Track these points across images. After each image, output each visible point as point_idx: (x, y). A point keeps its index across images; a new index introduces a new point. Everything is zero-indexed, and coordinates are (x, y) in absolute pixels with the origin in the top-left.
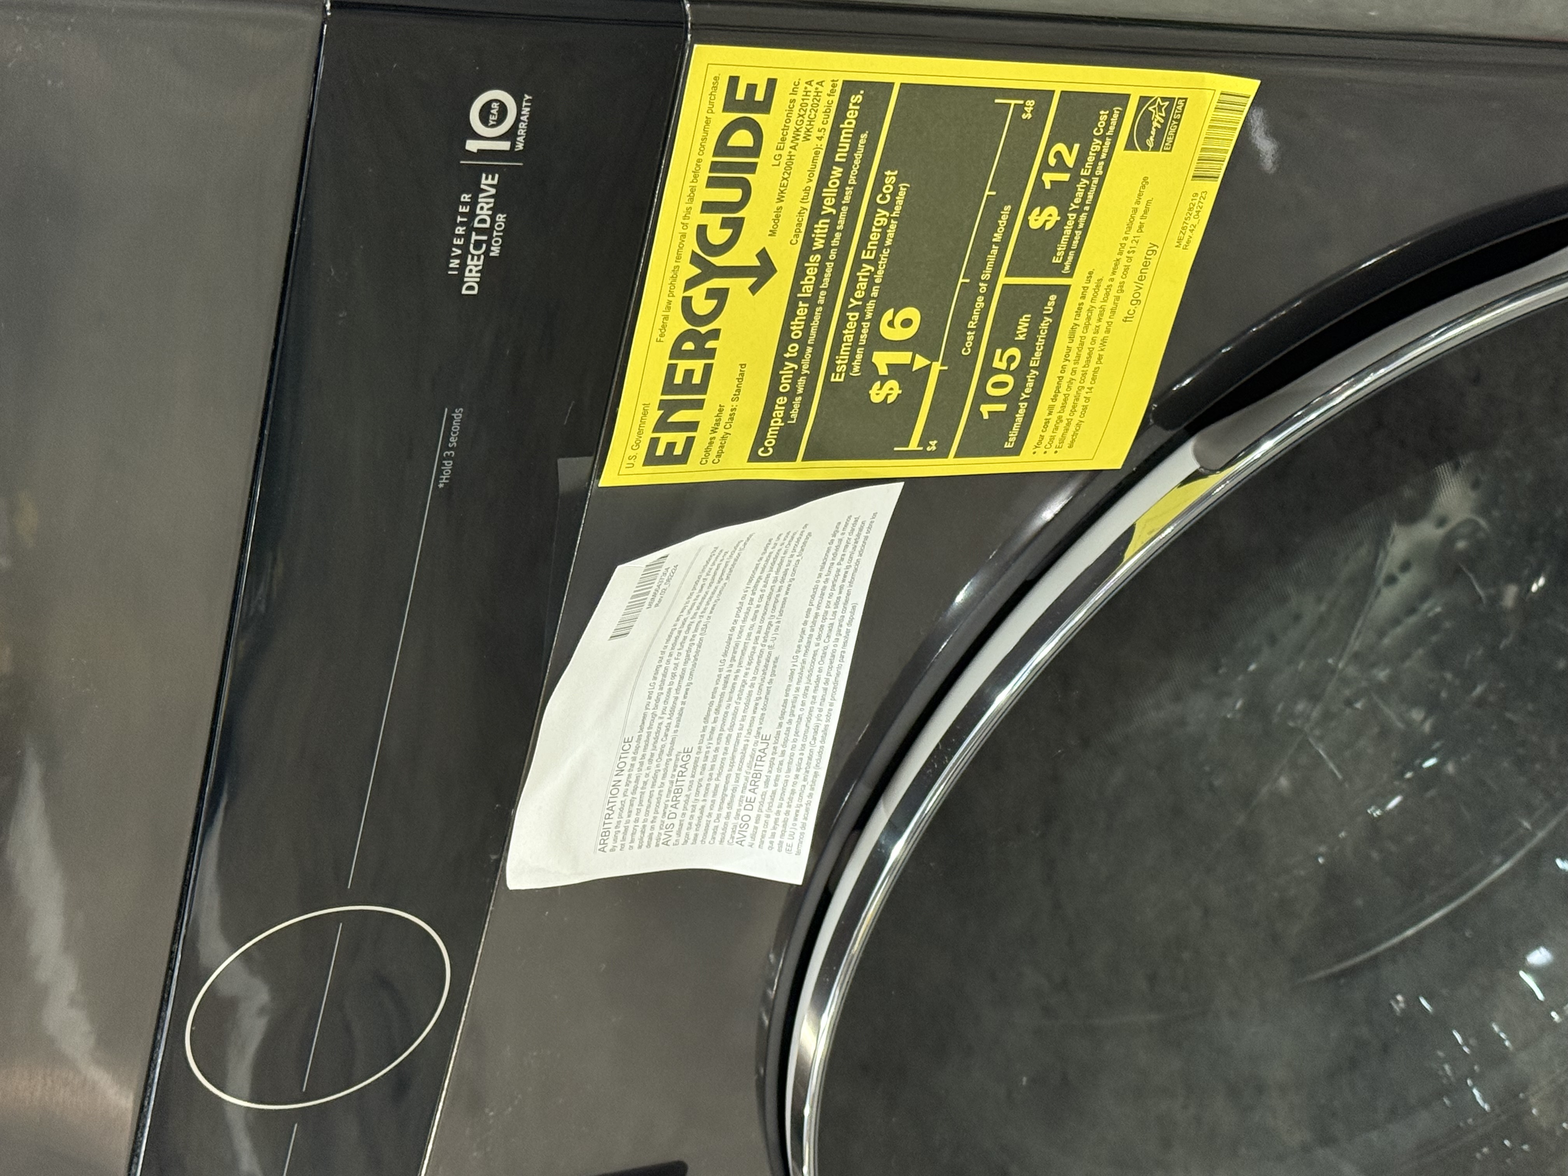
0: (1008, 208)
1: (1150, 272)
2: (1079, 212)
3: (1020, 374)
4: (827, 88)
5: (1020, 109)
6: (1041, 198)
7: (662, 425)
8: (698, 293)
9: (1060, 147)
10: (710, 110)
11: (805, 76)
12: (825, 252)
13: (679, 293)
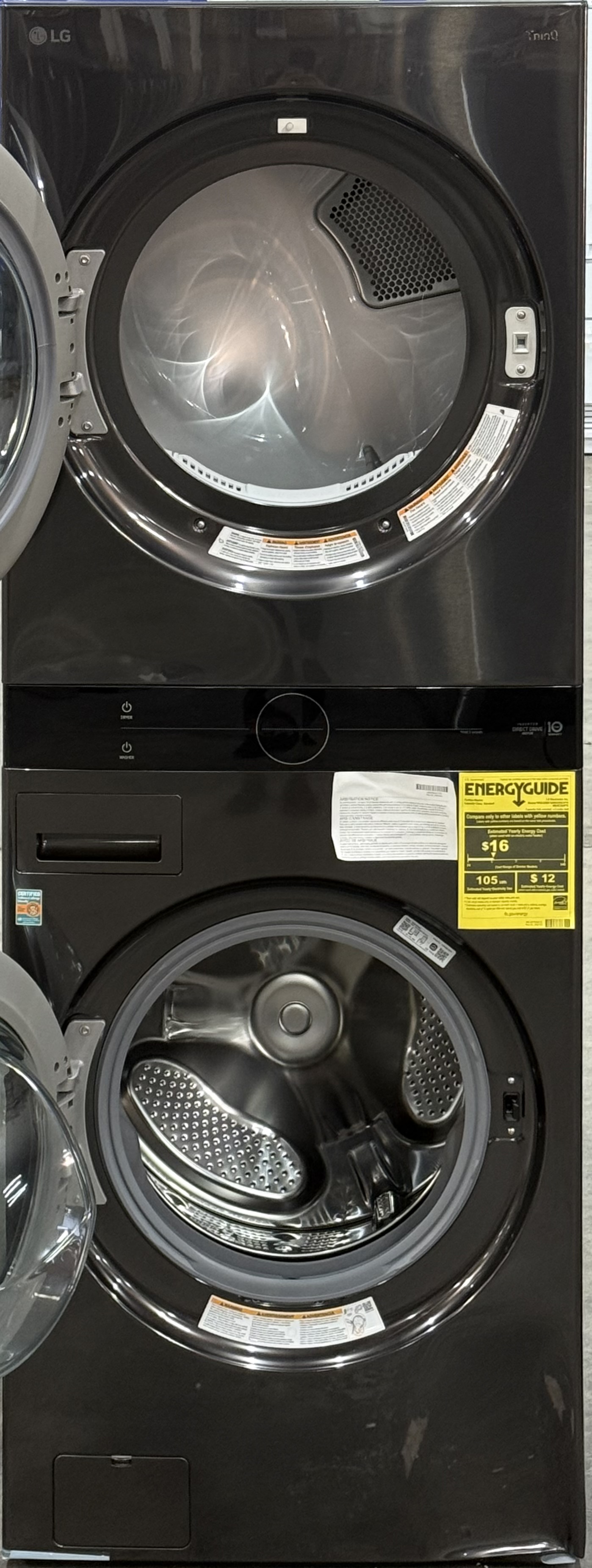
0: (536, 867)
1: (519, 916)
2: (536, 888)
3: (490, 885)
4: (566, 807)
5: (562, 862)
6: (540, 876)
7: (477, 785)
8: (514, 787)
9: (553, 876)
10: (561, 779)
11: (569, 801)
12: (524, 819)
13: (513, 782)
